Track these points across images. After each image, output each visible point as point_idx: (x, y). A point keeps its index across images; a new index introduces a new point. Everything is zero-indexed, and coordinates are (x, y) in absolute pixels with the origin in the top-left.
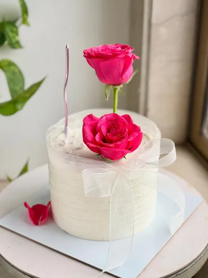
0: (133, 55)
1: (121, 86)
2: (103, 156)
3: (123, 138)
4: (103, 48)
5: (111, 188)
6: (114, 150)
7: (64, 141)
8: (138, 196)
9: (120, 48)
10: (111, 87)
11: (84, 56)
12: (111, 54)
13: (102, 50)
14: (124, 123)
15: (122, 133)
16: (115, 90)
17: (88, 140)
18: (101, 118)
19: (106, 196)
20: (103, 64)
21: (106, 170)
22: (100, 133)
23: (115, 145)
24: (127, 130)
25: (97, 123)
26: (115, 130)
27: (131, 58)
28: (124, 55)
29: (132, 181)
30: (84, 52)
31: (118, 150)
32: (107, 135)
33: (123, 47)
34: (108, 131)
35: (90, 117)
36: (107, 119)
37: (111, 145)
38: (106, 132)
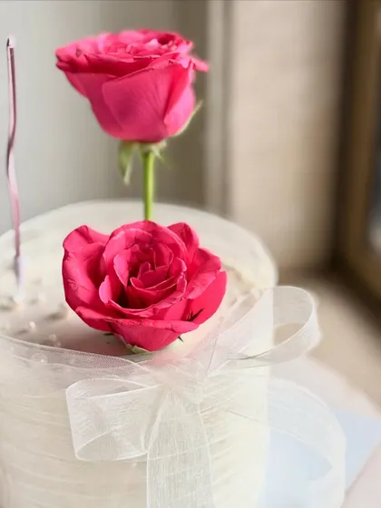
0: (190, 62)
1: (163, 144)
2: (121, 337)
3: (174, 290)
4: (109, 44)
5: (148, 433)
6: (151, 325)
7: (11, 299)
8: (221, 442)
9: (154, 43)
10: (136, 148)
11: (60, 67)
12: (131, 61)
13: (108, 49)
14: (175, 247)
15: (171, 275)
16: (146, 155)
17: (78, 299)
18: (113, 235)
19: (135, 454)
20: (111, 87)
21: (133, 380)
22: (110, 279)
23: (154, 310)
24: (185, 269)
25: (102, 249)
26: (153, 268)
27: (187, 69)
28: (165, 63)
29: (202, 404)
30: (58, 57)
31: (160, 325)
32: (129, 283)
33: (164, 40)
34: (133, 271)
35: (83, 233)
36: (127, 237)
37: (144, 313)
38: (127, 274)
